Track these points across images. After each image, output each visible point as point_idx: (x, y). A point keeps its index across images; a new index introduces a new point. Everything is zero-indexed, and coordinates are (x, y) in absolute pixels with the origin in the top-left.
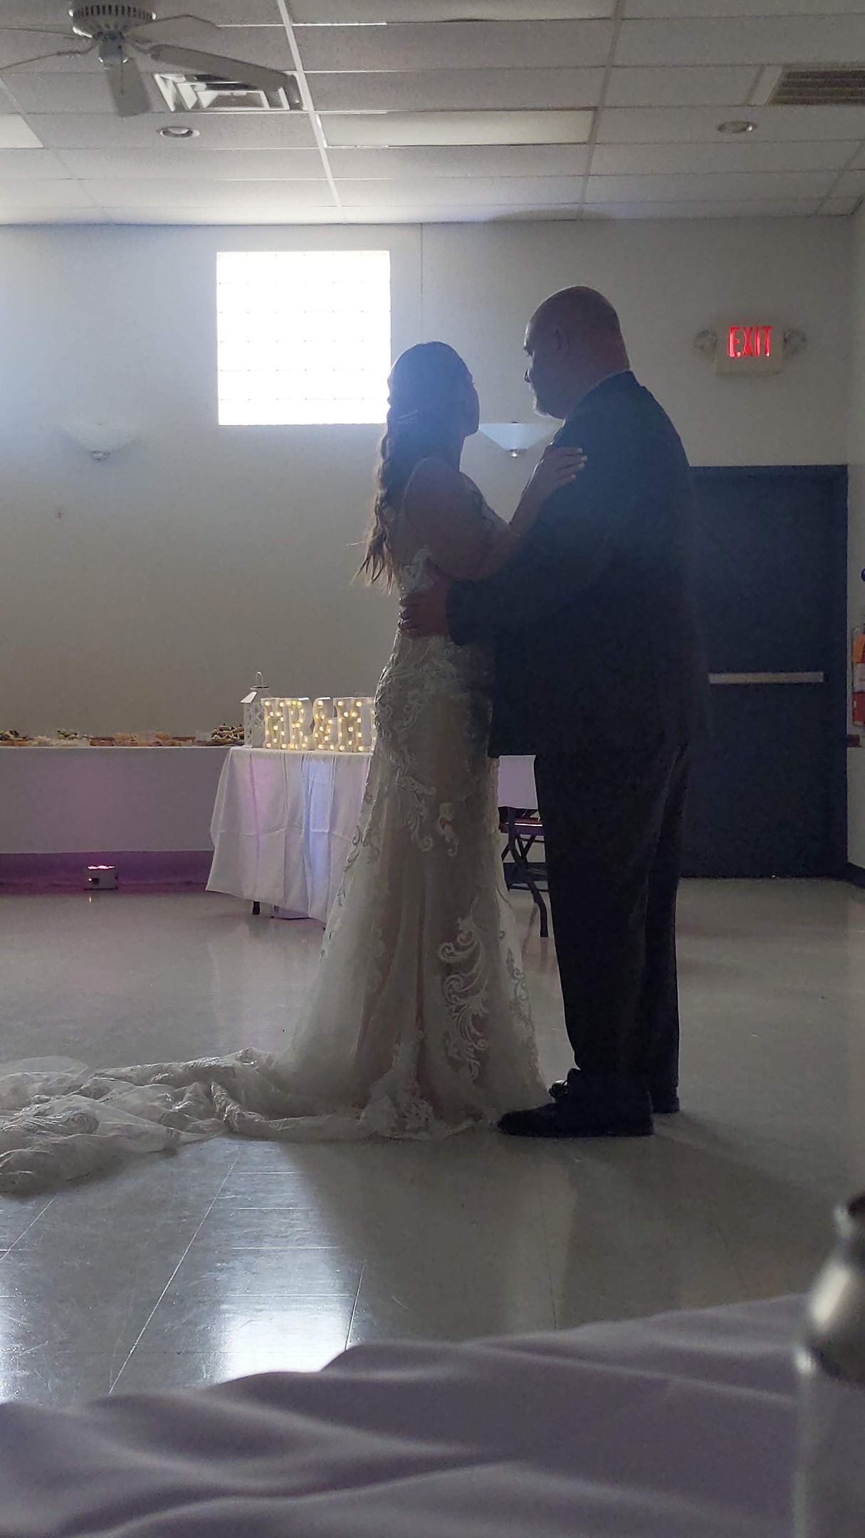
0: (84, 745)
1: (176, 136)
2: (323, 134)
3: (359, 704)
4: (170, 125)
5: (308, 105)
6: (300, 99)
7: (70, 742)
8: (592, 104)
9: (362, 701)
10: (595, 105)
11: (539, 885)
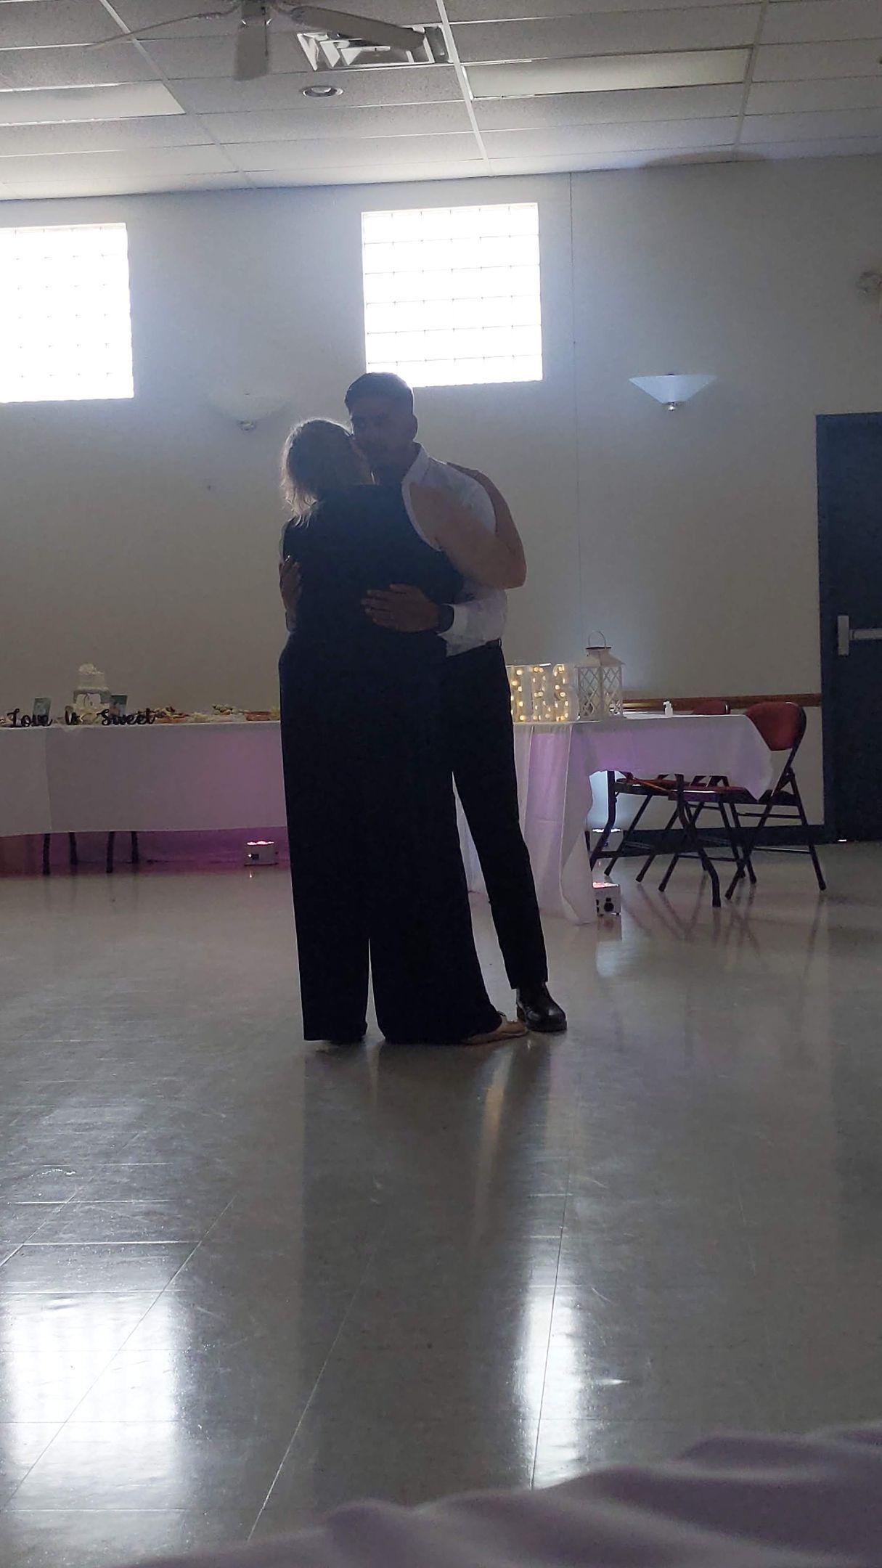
0: (240, 720)
1: (319, 95)
2: (468, 84)
3: (519, 672)
4: (313, 84)
5: (453, 57)
6: (446, 52)
7: (227, 717)
8: (748, 43)
9: (523, 669)
10: (751, 43)
11: (709, 852)
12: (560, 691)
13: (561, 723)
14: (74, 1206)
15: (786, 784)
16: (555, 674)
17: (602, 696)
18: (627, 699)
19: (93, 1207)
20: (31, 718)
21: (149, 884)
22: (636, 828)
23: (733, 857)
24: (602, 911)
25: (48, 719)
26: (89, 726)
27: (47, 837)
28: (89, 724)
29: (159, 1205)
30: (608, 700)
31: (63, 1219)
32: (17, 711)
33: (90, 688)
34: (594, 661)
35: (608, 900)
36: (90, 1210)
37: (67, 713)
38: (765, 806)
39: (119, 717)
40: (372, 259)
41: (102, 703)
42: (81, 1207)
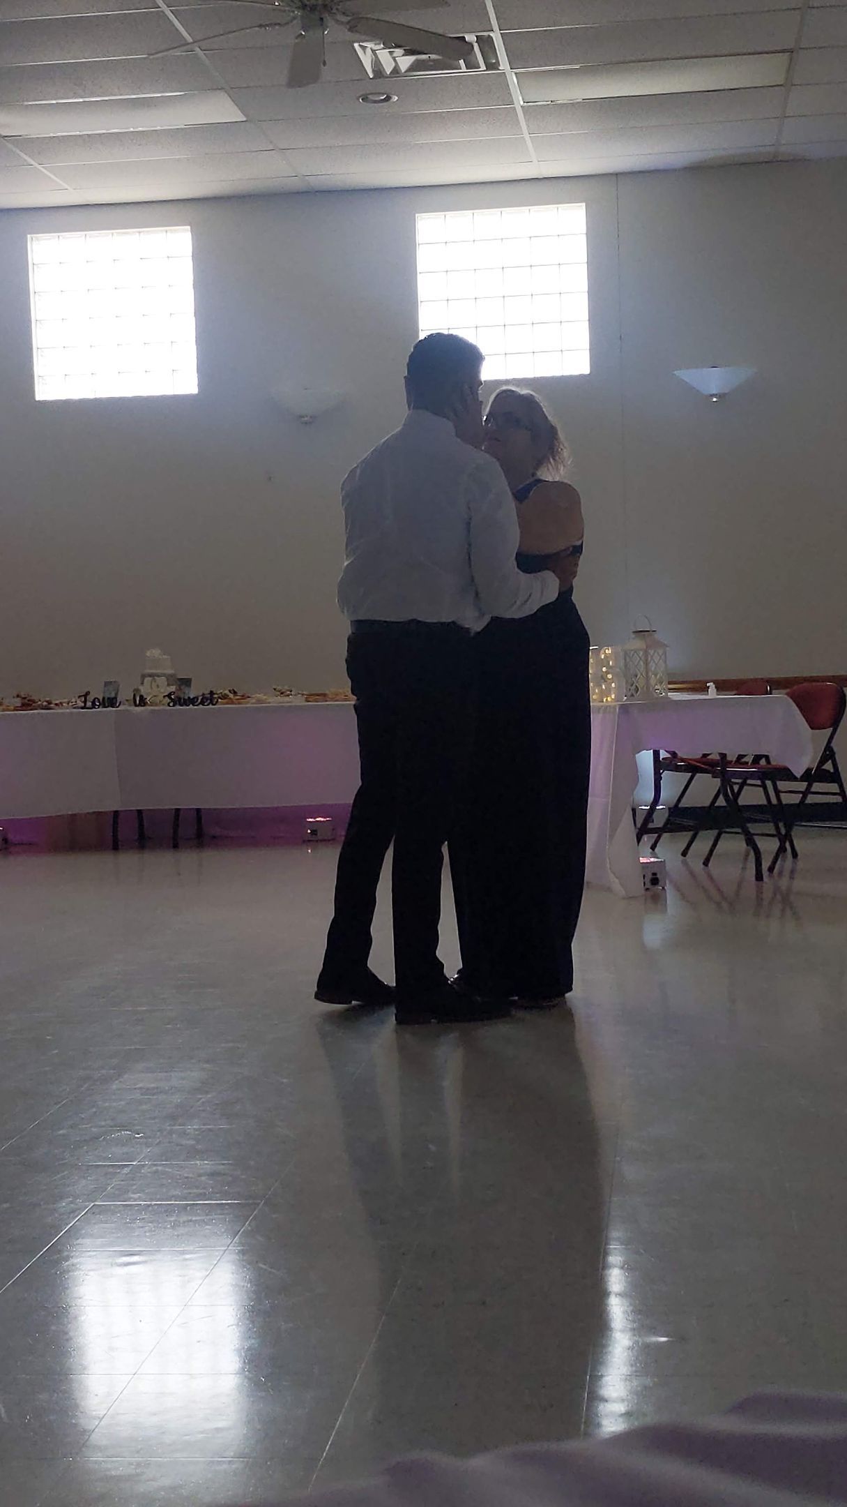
0: (299, 701)
1: (375, 102)
2: (519, 92)
4: (368, 92)
5: (504, 64)
6: (497, 59)
7: (287, 699)
8: (788, 46)
10: (792, 47)
11: (753, 828)
12: (607, 673)
13: (607, 704)
14: (143, 1166)
15: (827, 761)
16: (603, 656)
17: (647, 678)
18: (670, 680)
19: (160, 1168)
20: (101, 700)
21: (212, 858)
22: (680, 806)
23: (775, 833)
24: (648, 885)
25: (116, 701)
26: (156, 708)
27: (116, 813)
28: (156, 705)
29: (222, 1167)
30: (653, 681)
31: (133, 1180)
32: (88, 693)
33: (158, 671)
34: (638, 644)
35: (654, 874)
36: (156, 1172)
37: (134, 695)
38: (806, 783)
39: (184, 699)
40: (425, 259)
41: (168, 685)
42: (148, 1168)
